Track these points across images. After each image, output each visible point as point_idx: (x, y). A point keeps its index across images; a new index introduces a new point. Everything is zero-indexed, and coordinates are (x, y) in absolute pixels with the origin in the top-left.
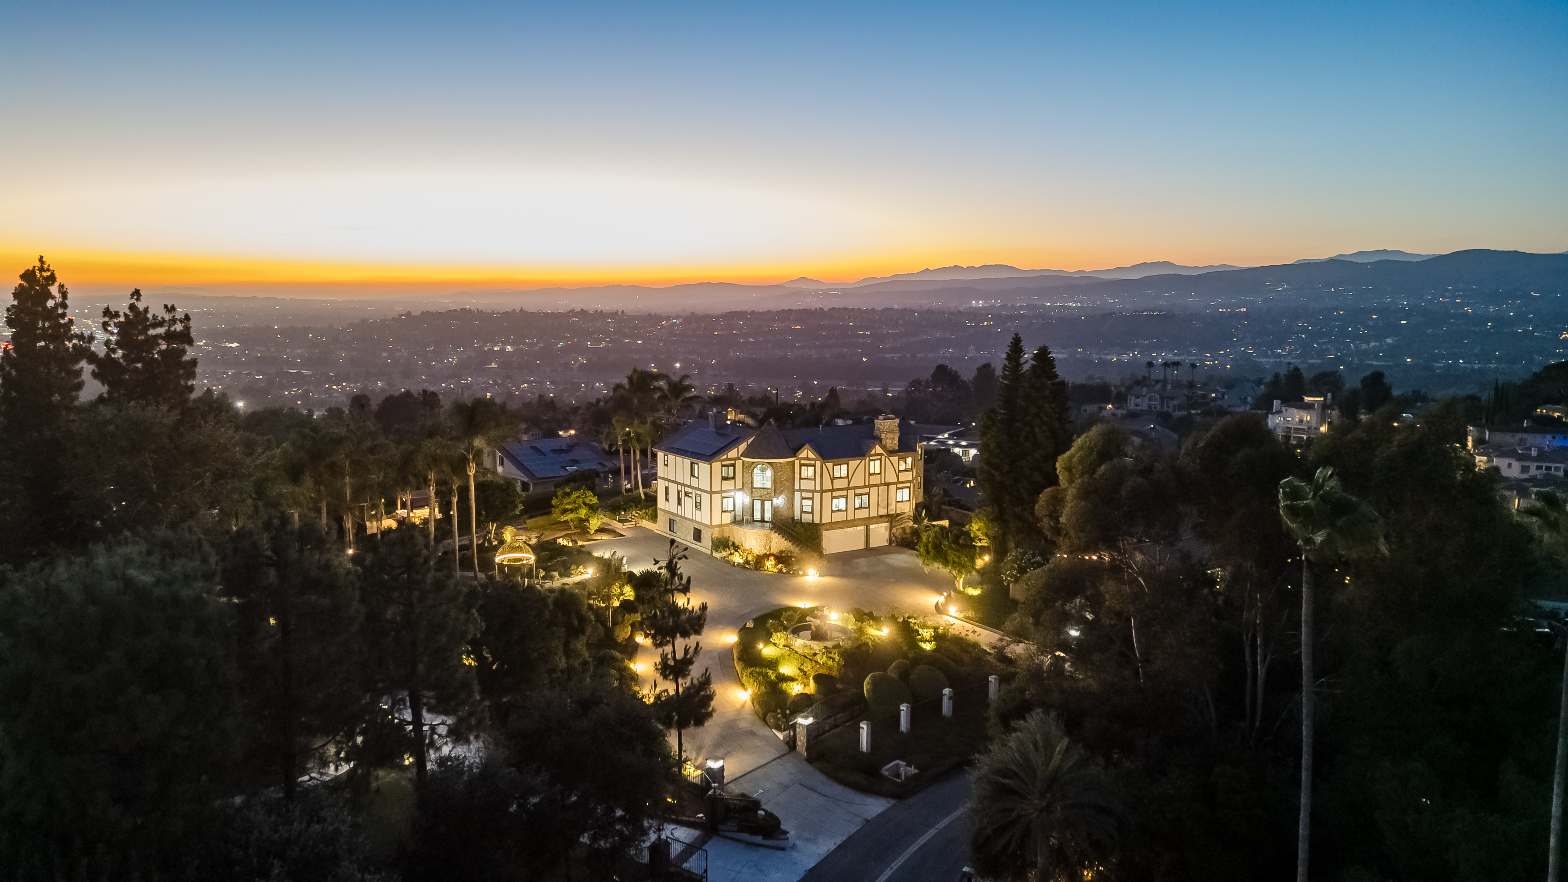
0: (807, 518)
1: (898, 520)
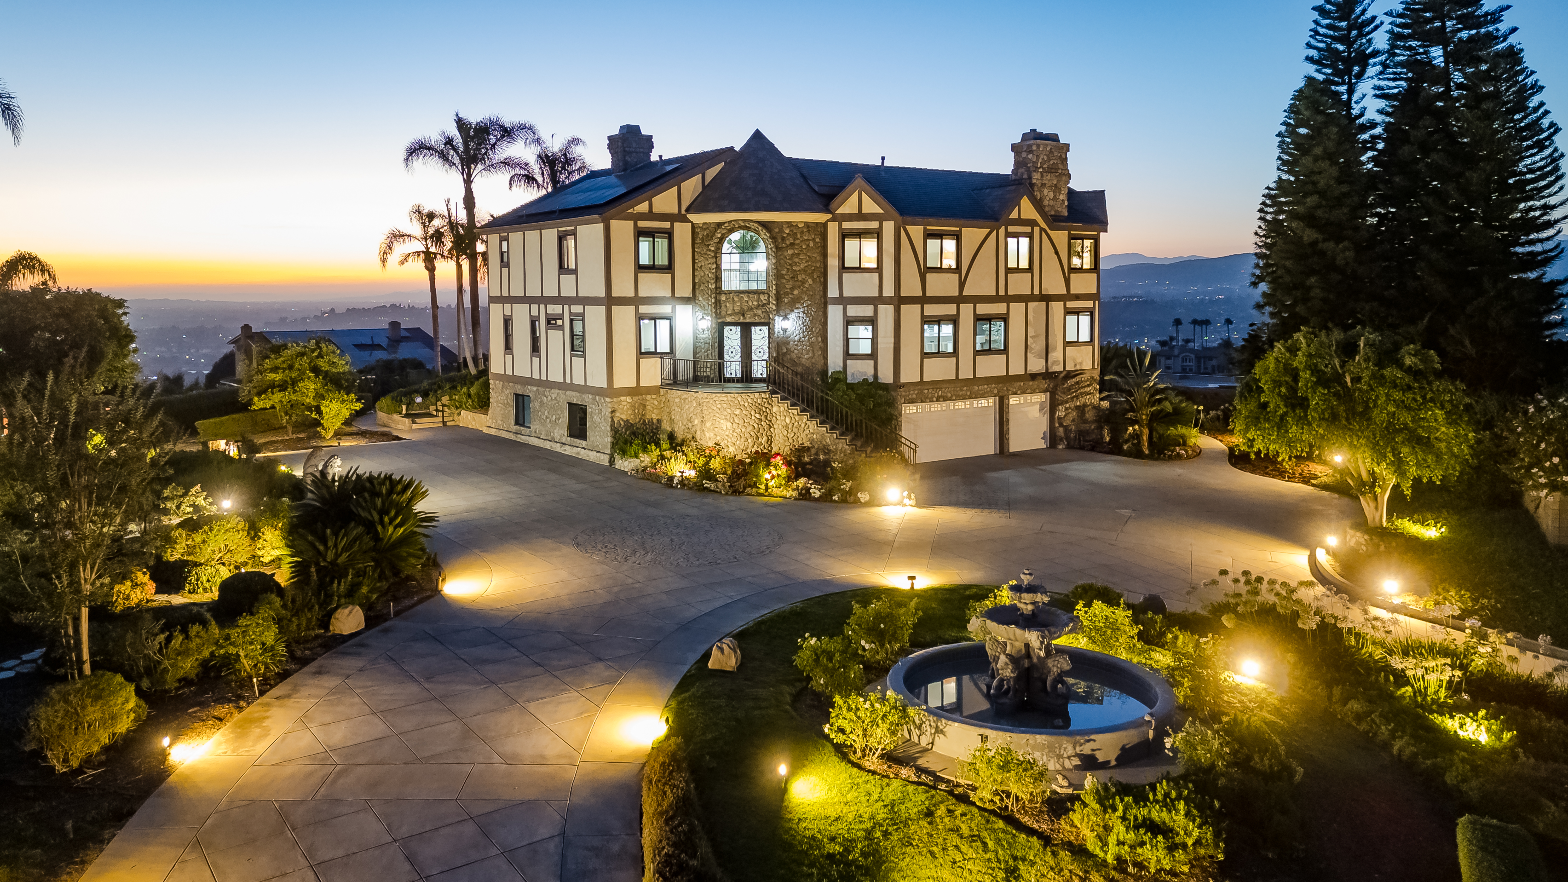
0: (859, 371)
1: (1069, 389)
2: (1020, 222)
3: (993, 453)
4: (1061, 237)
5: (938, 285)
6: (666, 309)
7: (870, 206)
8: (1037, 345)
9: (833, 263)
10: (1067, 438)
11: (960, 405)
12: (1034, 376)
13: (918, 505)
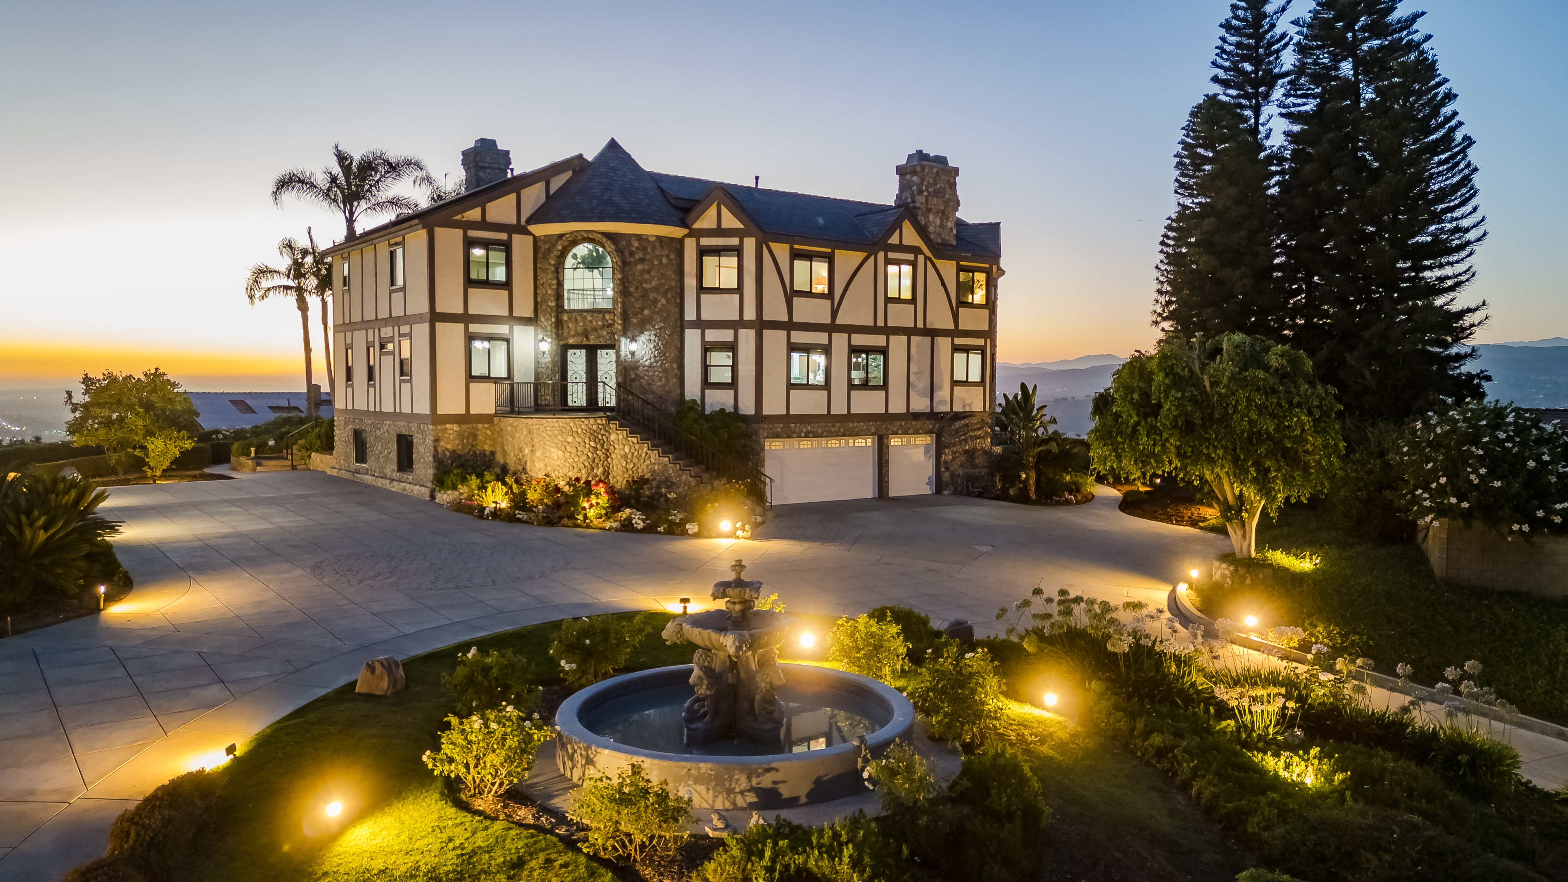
0: (719, 402)
1: (957, 431)
2: (901, 248)
3: (871, 496)
4: (948, 268)
5: (805, 310)
6: (502, 329)
7: (730, 221)
8: (921, 382)
9: (690, 282)
10: (954, 483)
11: (834, 443)
12: (917, 416)
13: (753, 537)
